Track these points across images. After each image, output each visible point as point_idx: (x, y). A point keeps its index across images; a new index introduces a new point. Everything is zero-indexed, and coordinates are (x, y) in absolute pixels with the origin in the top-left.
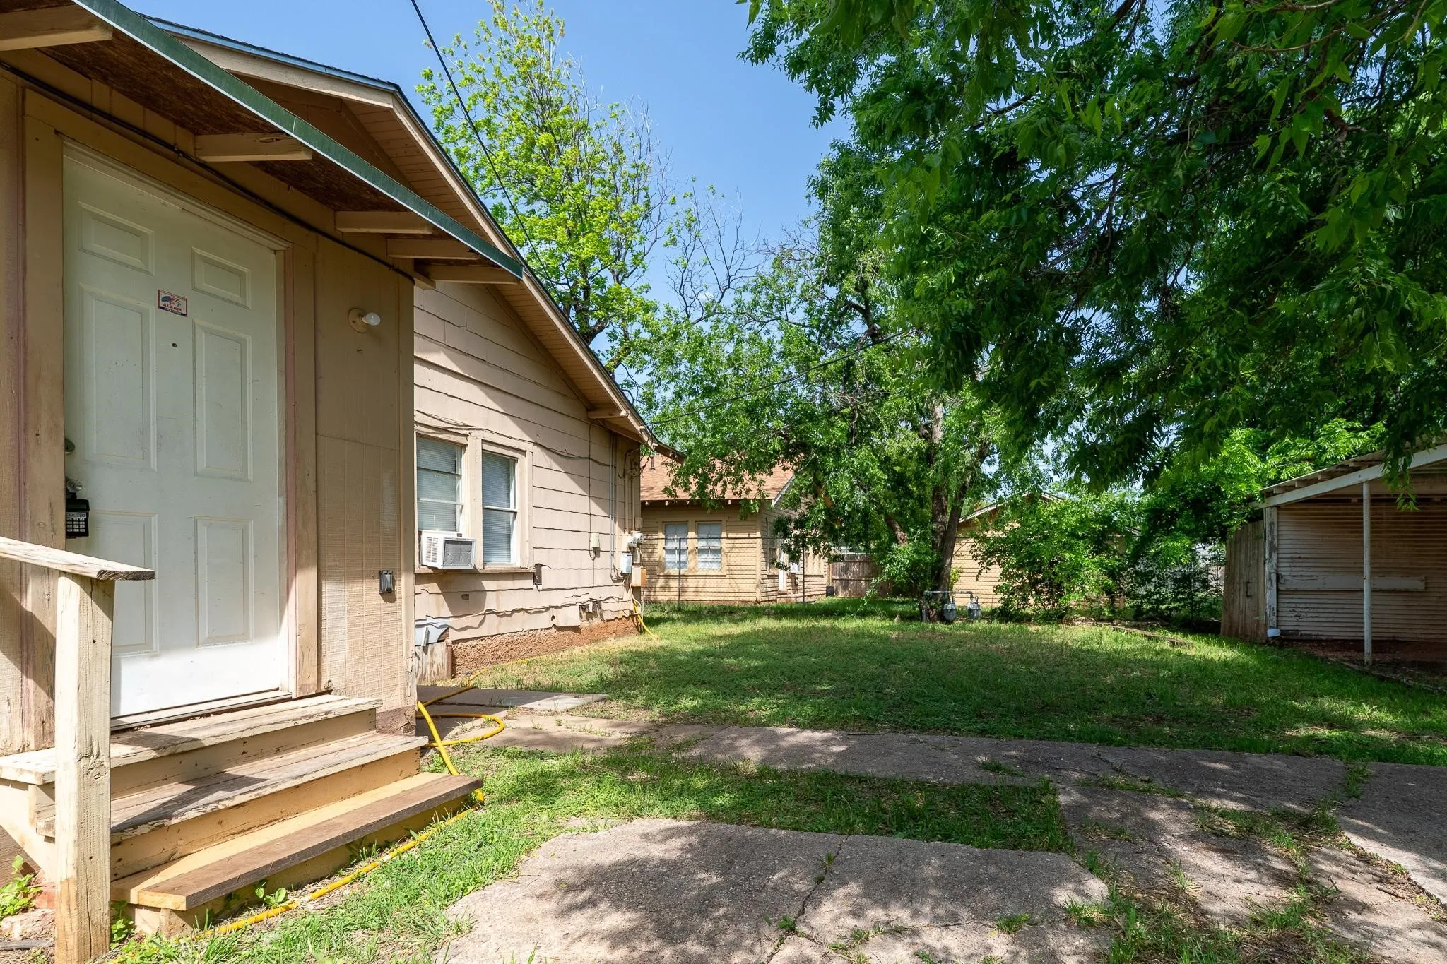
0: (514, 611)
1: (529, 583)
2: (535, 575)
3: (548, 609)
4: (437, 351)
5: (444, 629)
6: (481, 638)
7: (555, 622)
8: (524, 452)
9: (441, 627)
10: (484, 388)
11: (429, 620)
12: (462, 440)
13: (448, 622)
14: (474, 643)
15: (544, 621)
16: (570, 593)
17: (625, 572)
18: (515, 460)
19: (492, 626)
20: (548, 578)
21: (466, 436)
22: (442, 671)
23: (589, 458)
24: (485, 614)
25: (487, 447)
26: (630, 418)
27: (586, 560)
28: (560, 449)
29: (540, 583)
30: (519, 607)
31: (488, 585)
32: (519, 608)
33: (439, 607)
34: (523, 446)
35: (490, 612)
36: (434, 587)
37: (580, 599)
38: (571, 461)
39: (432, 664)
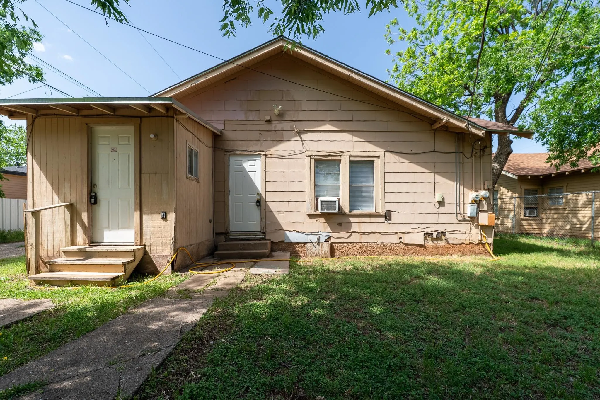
0: (370, 233)
1: (382, 220)
2: (387, 216)
3: (396, 233)
4: (325, 124)
5: (328, 237)
6: (350, 243)
7: (401, 240)
8: (378, 157)
9: (326, 236)
10: (352, 133)
11: (320, 233)
12: (338, 158)
13: (330, 234)
14: (345, 245)
15: (394, 239)
16: (417, 226)
17: (469, 216)
18: (373, 162)
19: (355, 238)
20: (395, 217)
21: (340, 156)
22: (327, 254)
23: (434, 151)
24: (351, 232)
25: (352, 159)
26: (452, 120)
27: (433, 209)
28: (408, 150)
29: (391, 220)
30: (373, 231)
31: (352, 220)
32: (375, 231)
33: (325, 228)
34: (377, 154)
35: (354, 232)
36: (323, 220)
37: (424, 230)
38: (415, 156)
39: (322, 250)
